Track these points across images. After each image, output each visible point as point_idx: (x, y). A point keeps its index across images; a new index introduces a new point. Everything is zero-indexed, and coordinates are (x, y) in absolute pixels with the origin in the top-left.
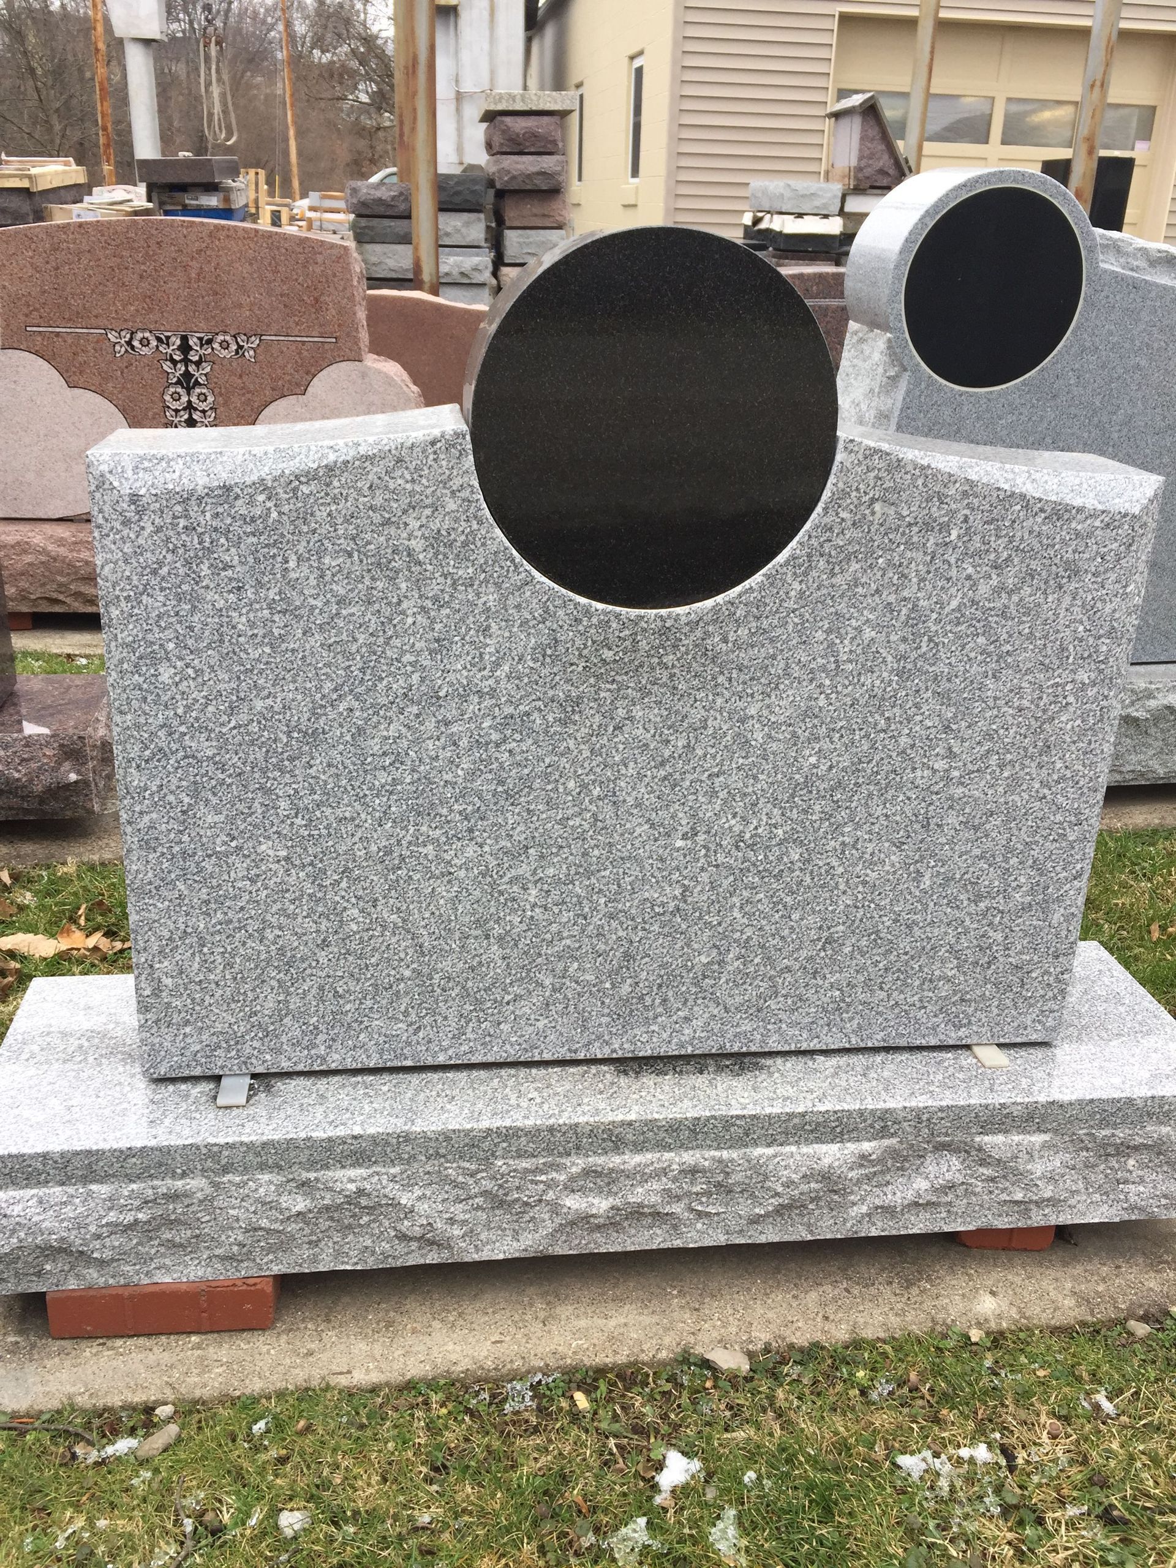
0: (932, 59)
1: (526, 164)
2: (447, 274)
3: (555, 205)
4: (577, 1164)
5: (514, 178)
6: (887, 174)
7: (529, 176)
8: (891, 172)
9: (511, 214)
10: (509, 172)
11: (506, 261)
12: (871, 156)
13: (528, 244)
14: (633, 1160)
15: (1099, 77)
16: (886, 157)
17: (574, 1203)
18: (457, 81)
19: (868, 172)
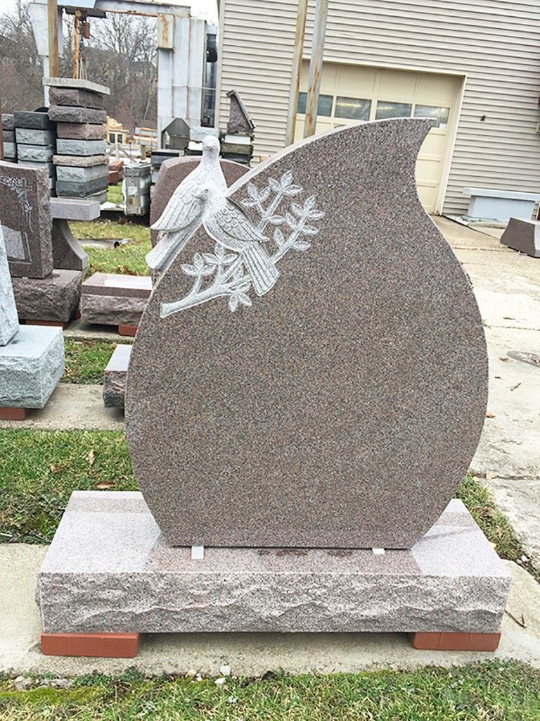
0: (299, 78)
2: (26, 156)
6: (242, 126)
8: (245, 126)
9: (60, 132)
10: (54, 113)
11: (58, 153)
12: (235, 118)
13: (68, 146)
15: (313, 86)
16: (242, 119)
18: (173, 81)
19: (234, 125)
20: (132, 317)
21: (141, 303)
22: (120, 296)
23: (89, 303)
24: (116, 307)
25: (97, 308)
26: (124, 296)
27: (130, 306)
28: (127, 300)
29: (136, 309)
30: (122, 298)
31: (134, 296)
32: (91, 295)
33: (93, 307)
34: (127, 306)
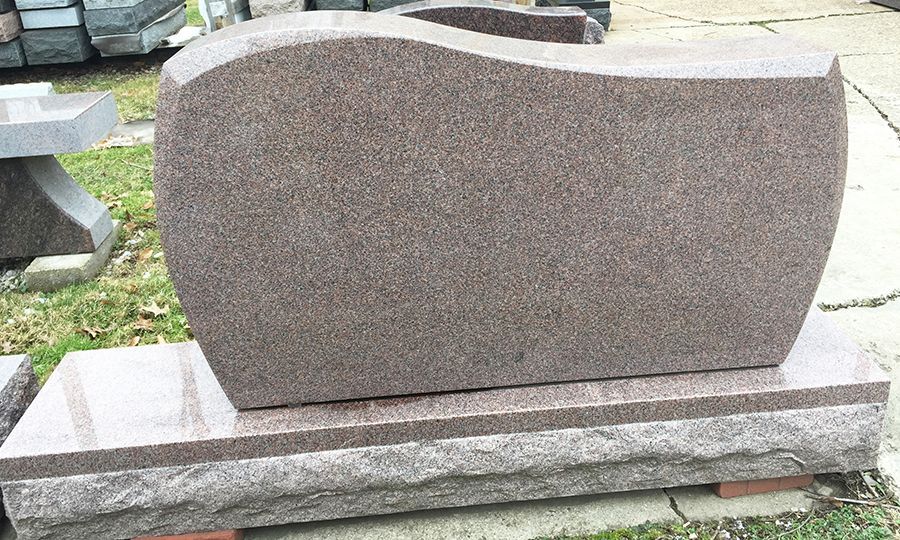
20: (162, 516)
21: (178, 480)
22: (113, 470)
23: (25, 504)
24: (110, 502)
25: (53, 513)
26: (125, 467)
27: (149, 493)
28: (137, 478)
29: (169, 499)
30: (121, 473)
31: (154, 464)
32: (28, 482)
33: (41, 514)
34: (139, 494)
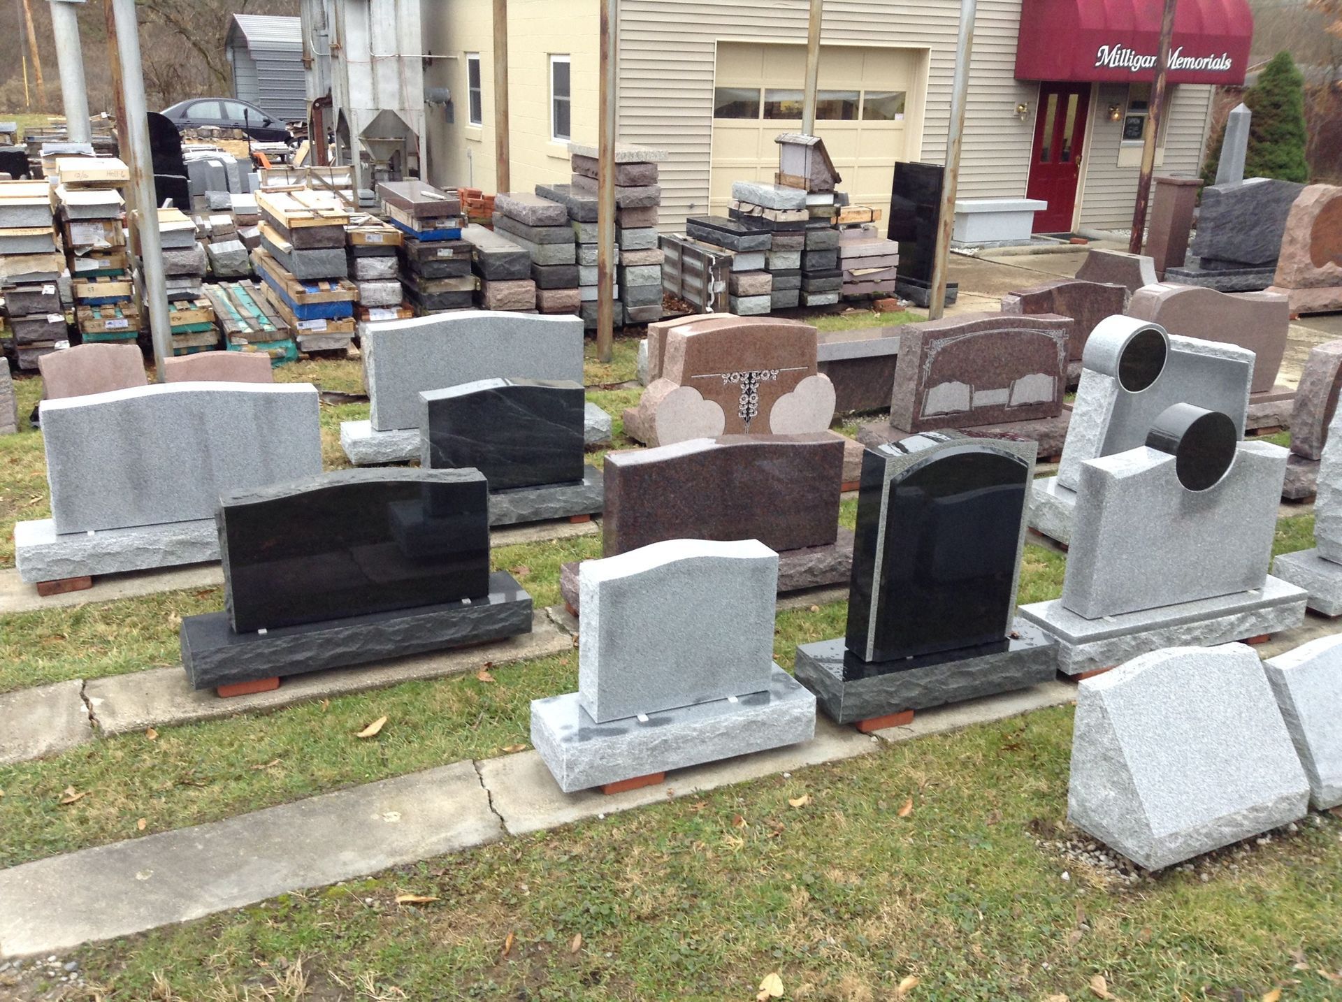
1: (638, 193)
3: (651, 213)
4: (1185, 627)
5: (632, 201)
6: (827, 183)
7: (641, 200)
9: (626, 222)
11: (624, 249)
12: (818, 173)
13: (636, 238)
14: (1196, 624)
16: (826, 173)
17: (1184, 637)
18: (371, 49)
19: (816, 182)
